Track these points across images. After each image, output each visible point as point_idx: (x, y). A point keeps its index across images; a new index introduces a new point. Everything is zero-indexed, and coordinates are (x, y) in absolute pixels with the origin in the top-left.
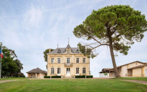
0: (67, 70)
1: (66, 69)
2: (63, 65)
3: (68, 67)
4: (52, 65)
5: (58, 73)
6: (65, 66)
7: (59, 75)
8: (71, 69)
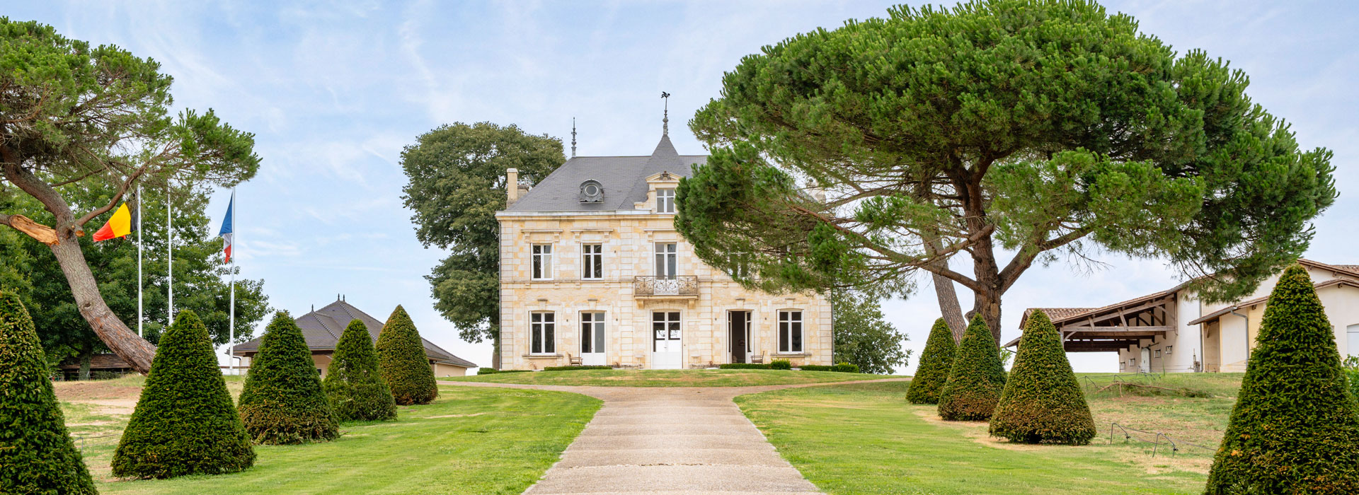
0: (657, 327)
1: (649, 322)
2: (629, 290)
3: (666, 308)
4: (537, 291)
5: (586, 348)
6: (644, 296)
7: (591, 359)
8: (683, 321)
